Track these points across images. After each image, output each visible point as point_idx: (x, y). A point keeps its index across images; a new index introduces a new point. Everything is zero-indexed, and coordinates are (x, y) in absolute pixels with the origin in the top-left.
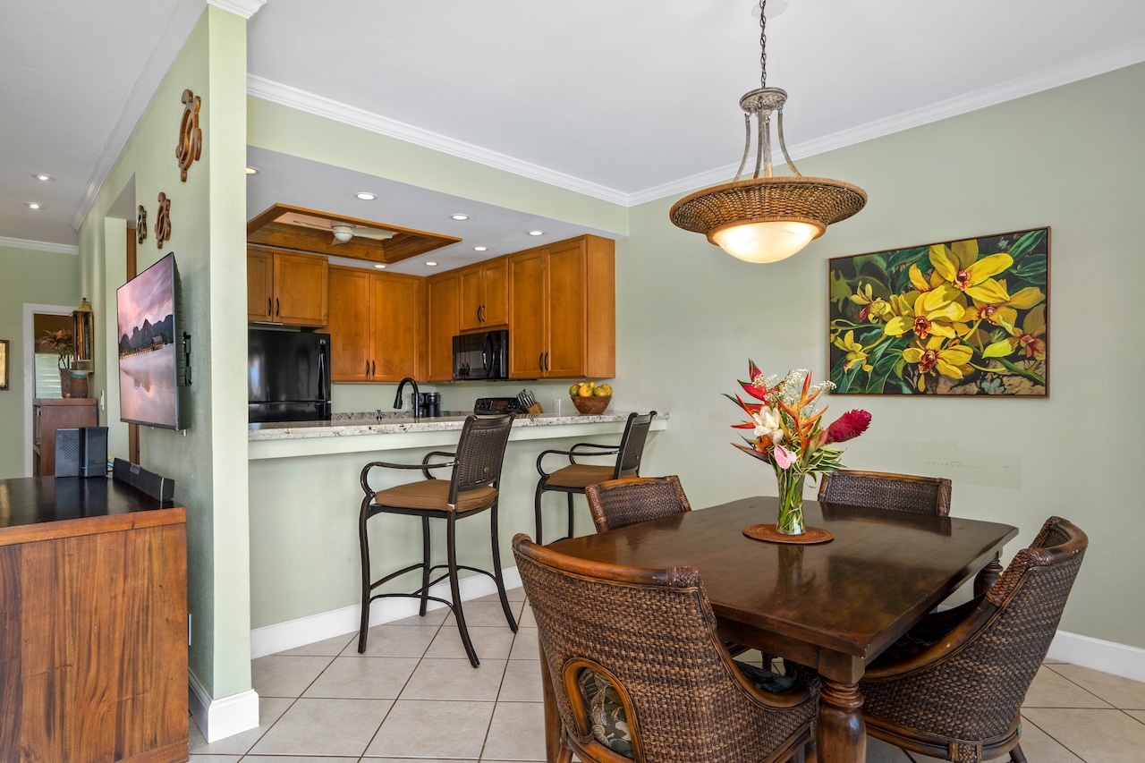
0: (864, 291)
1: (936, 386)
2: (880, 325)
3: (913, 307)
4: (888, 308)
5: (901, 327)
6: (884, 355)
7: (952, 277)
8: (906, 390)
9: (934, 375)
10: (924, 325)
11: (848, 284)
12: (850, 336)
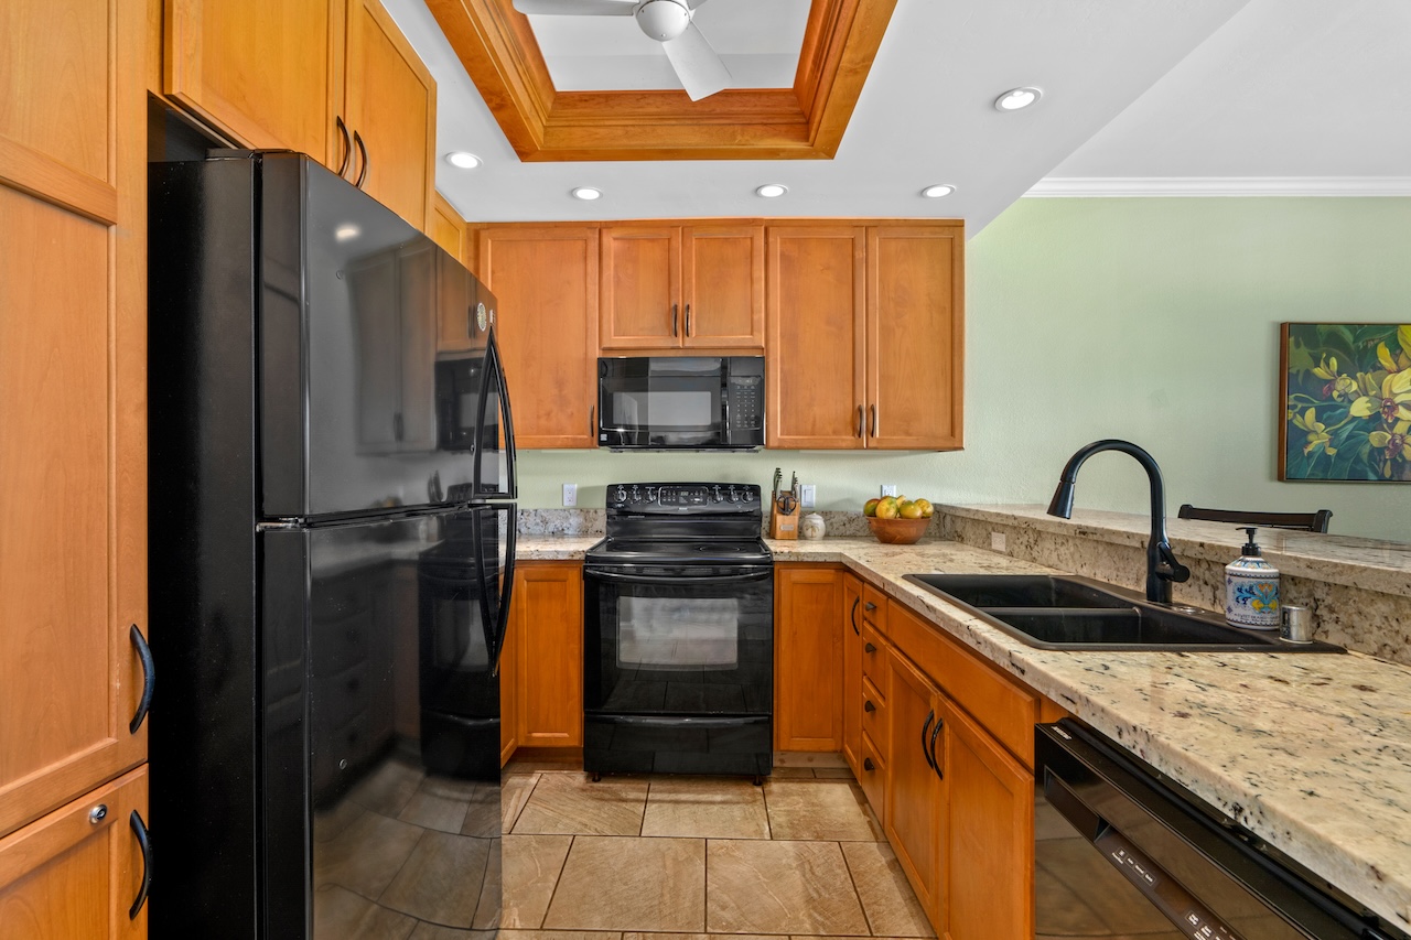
0: (1328, 365)
1: (1402, 473)
2: (1345, 404)
3: (1381, 388)
4: (1355, 387)
5: (1368, 408)
6: (1349, 437)
8: (1372, 476)
9: (1400, 460)
10: (1394, 407)
11: (1310, 355)
12: (1311, 414)
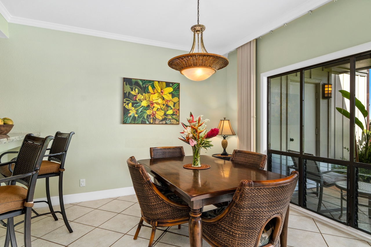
0: (135, 91)
1: (155, 121)
2: (140, 102)
3: (150, 98)
4: (142, 97)
5: (146, 103)
6: (141, 112)
7: (159, 91)
8: (147, 122)
9: (155, 118)
10: (152, 104)
11: (130, 87)
12: (130, 104)
